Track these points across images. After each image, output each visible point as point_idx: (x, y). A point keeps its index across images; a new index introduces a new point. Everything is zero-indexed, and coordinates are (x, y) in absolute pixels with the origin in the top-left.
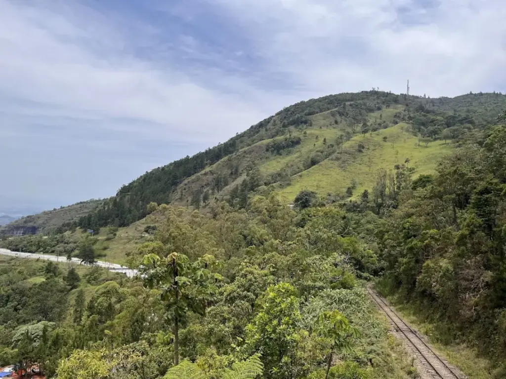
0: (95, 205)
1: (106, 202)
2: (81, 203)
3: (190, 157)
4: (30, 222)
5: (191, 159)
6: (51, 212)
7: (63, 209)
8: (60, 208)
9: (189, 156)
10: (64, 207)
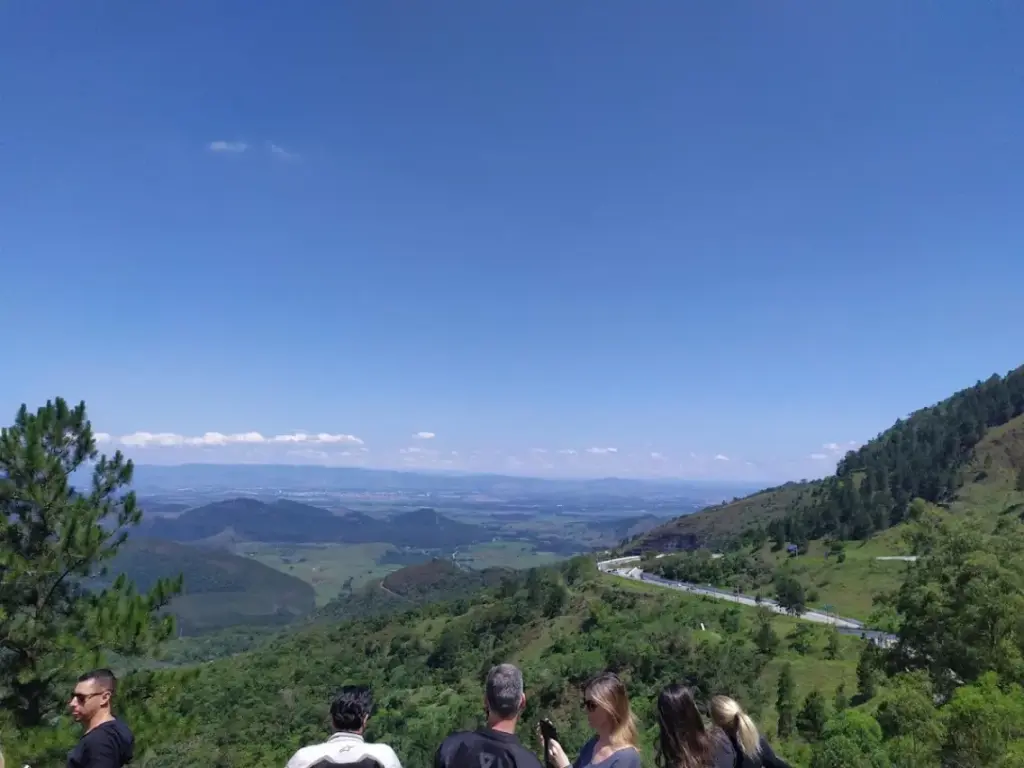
0: (795, 495)
1: (818, 488)
2: (769, 490)
3: (1003, 377)
4: (688, 525)
5: (1004, 381)
6: (717, 508)
7: (737, 503)
8: (731, 499)
9: (999, 374)
10: (740, 500)
